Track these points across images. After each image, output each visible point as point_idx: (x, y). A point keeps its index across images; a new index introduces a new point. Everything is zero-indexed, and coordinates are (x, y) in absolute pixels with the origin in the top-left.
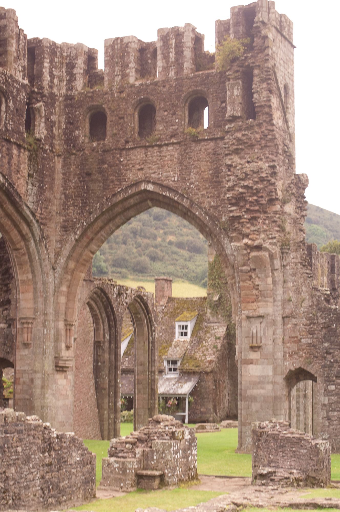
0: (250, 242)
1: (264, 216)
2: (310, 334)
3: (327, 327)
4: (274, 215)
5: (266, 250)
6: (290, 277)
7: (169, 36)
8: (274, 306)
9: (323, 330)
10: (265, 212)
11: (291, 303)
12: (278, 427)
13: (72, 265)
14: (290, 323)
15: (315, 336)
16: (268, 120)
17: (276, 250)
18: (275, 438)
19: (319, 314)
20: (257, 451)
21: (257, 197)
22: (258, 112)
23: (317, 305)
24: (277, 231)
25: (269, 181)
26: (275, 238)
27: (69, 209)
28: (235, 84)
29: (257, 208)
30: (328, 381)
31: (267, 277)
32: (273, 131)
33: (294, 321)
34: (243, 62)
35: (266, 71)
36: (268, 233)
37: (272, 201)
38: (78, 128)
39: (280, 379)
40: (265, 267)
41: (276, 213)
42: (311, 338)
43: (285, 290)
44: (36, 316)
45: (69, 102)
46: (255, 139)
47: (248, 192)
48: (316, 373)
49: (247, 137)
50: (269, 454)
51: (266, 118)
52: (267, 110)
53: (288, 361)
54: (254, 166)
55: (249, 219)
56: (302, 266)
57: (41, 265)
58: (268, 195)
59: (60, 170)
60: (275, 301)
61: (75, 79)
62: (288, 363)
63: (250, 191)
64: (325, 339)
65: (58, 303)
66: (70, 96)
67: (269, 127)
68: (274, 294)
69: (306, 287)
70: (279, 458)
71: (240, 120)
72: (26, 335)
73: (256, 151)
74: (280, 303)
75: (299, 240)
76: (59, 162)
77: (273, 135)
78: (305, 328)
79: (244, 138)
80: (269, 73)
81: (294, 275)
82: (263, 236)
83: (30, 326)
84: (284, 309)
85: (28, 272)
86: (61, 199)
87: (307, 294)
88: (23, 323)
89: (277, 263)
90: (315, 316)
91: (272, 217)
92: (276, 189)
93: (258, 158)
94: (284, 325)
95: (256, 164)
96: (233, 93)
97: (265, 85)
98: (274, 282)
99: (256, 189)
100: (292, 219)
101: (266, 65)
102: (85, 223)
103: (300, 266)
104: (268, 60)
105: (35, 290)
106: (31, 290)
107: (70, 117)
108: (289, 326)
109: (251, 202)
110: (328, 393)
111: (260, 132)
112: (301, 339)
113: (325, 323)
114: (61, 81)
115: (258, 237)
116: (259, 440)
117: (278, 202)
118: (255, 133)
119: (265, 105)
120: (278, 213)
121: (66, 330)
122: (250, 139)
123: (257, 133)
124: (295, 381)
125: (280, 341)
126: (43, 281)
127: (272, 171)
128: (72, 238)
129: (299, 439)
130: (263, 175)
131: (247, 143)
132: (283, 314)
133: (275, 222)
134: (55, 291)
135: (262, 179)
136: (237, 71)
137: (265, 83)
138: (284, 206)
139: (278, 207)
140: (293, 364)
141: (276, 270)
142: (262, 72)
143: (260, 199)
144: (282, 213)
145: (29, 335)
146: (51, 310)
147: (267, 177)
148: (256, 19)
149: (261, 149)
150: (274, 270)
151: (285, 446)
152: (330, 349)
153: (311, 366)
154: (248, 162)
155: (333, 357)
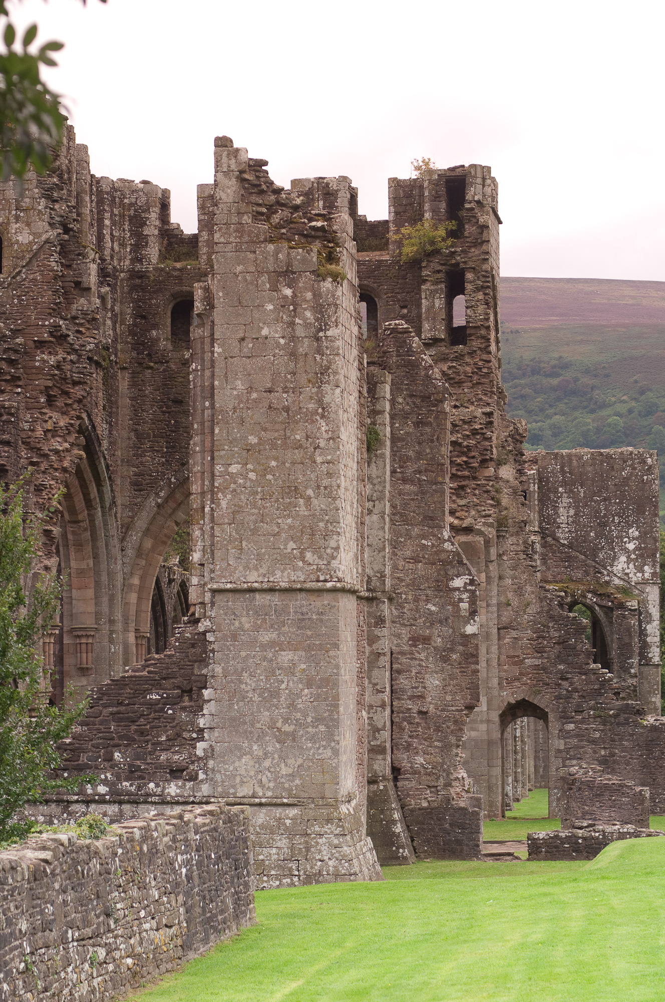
0: (456, 522)
1: (472, 484)
2: (539, 653)
3: (562, 642)
4: (486, 482)
5: (480, 533)
6: (508, 570)
7: (313, 195)
8: (487, 612)
9: (556, 646)
10: (475, 478)
11: (510, 608)
12: (590, 773)
13: (148, 544)
14: (508, 636)
15: (545, 655)
16: (483, 346)
17: (491, 532)
18: (590, 785)
19: (551, 625)
20: (568, 802)
21: (467, 457)
22: (471, 335)
23: (548, 612)
24: (492, 506)
25: (483, 434)
26: (489, 516)
27: (145, 456)
28: (436, 291)
29: (466, 473)
30: (565, 718)
31: (479, 572)
32: (489, 361)
33: (514, 634)
34: (448, 258)
35: (484, 276)
36: (479, 507)
37: (484, 462)
38: (155, 326)
39: (495, 716)
40: (479, 558)
41: (488, 479)
42: (539, 658)
43: (501, 589)
44: (99, 624)
45: (138, 281)
46: (465, 373)
47: (454, 451)
48: (547, 706)
49: (455, 370)
50: (583, 805)
51: (481, 343)
52: (483, 332)
53: (506, 690)
54: (464, 413)
55: (455, 489)
56: (525, 556)
57: (107, 545)
58: (482, 454)
59: (126, 391)
60: (488, 605)
61: (147, 243)
62: (505, 693)
63: (457, 448)
64: (560, 659)
65: (127, 604)
66: (139, 272)
67: (485, 357)
68: (487, 595)
69: (532, 586)
70: (595, 809)
71: (443, 343)
72: (84, 655)
73: (466, 390)
74: (495, 609)
75: (522, 519)
76: (123, 379)
77: (489, 368)
78: (531, 644)
79: (450, 372)
80: (488, 280)
81: (514, 568)
82: (473, 513)
83: (90, 641)
84: (499, 616)
85: (89, 558)
86: (129, 438)
87: (533, 596)
88: (78, 637)
89: (493, 551)
90: (544, 626)
91: (484, 485)
92: (491, 446)
93: (469, 400)
94: (499, 639)
95: (467, 410)
96: (434, 303)
97: (480, 296)
98: (488, 578)
99: (468, 446)
100: (510, 487)
101: (485, 267)
102: (173, 480)
103: (522, 556)
104: (487, 259)
105: (98, 584)
106: (92, 585)
107: (140, 307)
108: (507, 640)
109: (459, 465)
110: (564, 734)
111: (472, 362)
112: (525, 659)
113: (560, 637)
114: (122, 245)
115: (467, 514)
116: (571, 789)
117: (493, 463)
118: (464, 365)
119: (482, 325)
120: (491, 479)
121: (137, 645)
122: (458, 374)
123: (468, 364)
124: (509, 718)
125: (495, 663)
126: (108, 569)
127: (488, 420)
128: (152, 502)
129: (620, 785)
130: (477, 427)
131: (453, 378)
132: (498, 624)
133: (487, 492)
134: (124, 585)
135: (475, 432)
136: (439, 271)
137: (481, 293)
138: (498, 468)
139: (491, 471)
140: (512, 693)
141: (492, 561)
142: (478, 277)
143: (471, 461)
144: (496, 478)
145: (90, 654)
146: (118, 616)
147: (482, 429)
148: (468, 197)
149: (472, 388)
150: (488, 561)
151: (603, 795)
152: (567, 673)
153: (539, 697)
154: (456, 407)
155: (571, 684)
